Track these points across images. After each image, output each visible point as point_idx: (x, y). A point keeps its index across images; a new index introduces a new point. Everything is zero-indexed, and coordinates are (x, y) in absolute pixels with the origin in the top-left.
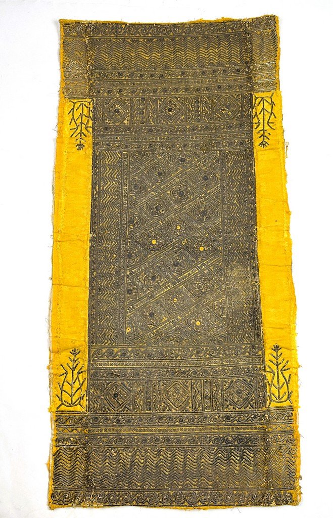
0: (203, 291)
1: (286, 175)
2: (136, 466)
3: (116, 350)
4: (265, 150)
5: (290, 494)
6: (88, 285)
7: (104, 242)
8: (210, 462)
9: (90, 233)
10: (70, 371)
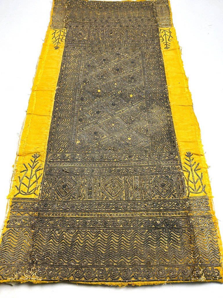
0: (133, 120)
1: (182, 62)
2: (76, 246)
3: (67, 155)
4: (168, 51)
5: (217, 270)
6: (51, 115)
7: (65, 91)
8: (142, 243)
9: (57, 86)
10: (30, 169)
